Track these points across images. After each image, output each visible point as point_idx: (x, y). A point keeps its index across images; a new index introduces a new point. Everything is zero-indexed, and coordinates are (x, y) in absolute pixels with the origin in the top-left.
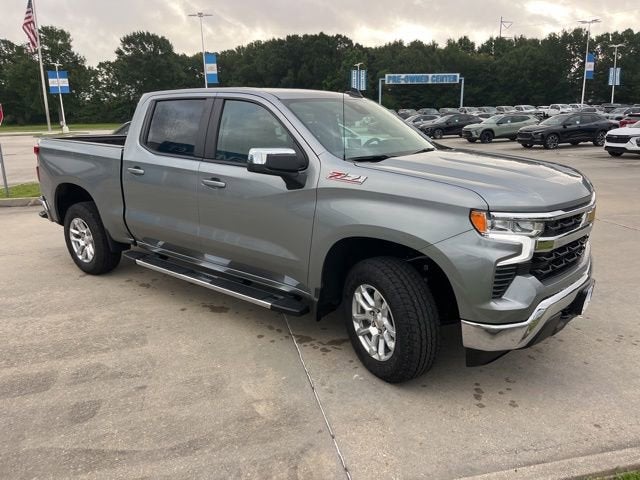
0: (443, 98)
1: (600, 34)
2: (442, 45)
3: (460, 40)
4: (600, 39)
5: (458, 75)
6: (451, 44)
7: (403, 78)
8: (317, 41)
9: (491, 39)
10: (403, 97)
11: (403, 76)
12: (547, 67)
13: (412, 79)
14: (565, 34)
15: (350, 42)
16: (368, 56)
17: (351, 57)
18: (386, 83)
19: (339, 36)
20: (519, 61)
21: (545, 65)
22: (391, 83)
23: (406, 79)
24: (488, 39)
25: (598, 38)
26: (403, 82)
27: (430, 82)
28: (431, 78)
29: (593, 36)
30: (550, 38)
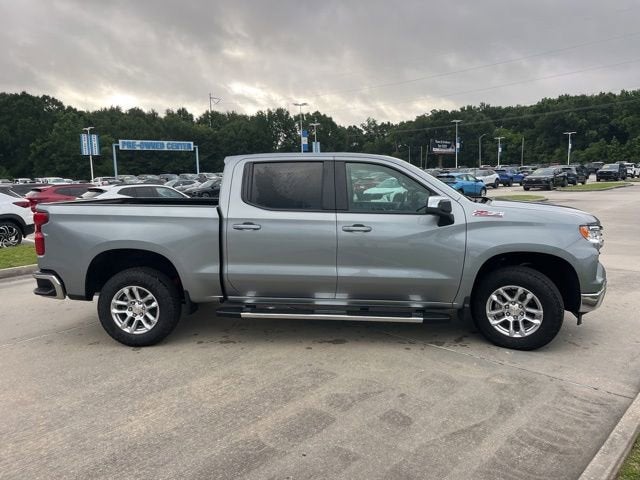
0: (171, 164)
1: (296, 114)
2: (162, 115)
3: (179, 111)
4: (297, 118)
5: (192, 143)
6: (170, 114)
7: (138, 145)
8: (19, 101)
9: (207, 112)
10: (129, 162)
11: (138, 142)
12: (260, 140)
13: (148, 145)
14: (270, 112)
15: (60, 104)
16: (85, 120)
17: (65, 120)
18: (121, 148)
19: (45, 97)
20: (236, 134)
21: (258, 138)
22: (126, 148)
23: (141, 145)
24: (204, 112)
25: (295, 117)
26: (138, 148)
27: (166, 149)
28: (166, 145)
29: (292, 115)
30: (258, 115)
